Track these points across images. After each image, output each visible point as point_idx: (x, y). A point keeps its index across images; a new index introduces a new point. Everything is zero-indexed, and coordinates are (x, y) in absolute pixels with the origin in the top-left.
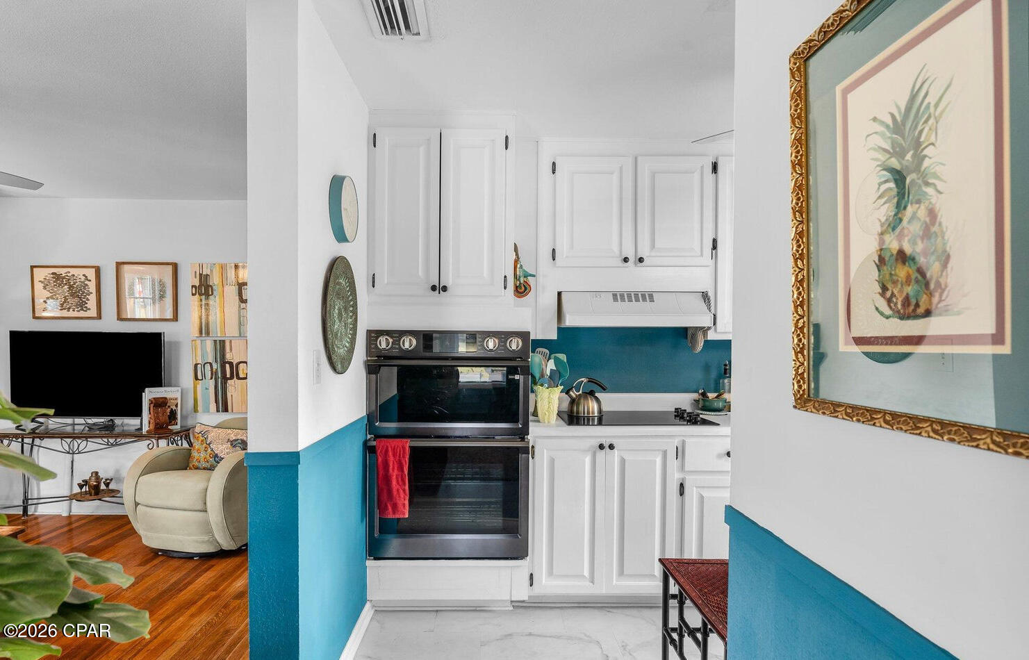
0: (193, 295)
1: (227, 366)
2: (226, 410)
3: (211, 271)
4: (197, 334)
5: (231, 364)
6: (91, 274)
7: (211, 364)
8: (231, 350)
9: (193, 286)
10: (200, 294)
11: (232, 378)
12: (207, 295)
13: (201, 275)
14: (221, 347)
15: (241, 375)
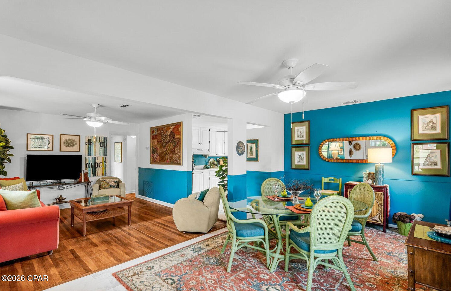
0: (86, 144)
1: (96, 164)
2: (96, 176)
3: (92, 138)
4: (87, 155)
5: (97, 163)
6: (51, 137)
7: (91, 164)
8: (97, 160)
9: (86, 142)
10: (88, 144)
11: (97, 167)
12: (90, 145)
13: (89, 139)
14: (94, 158)
15: (100, 166)
